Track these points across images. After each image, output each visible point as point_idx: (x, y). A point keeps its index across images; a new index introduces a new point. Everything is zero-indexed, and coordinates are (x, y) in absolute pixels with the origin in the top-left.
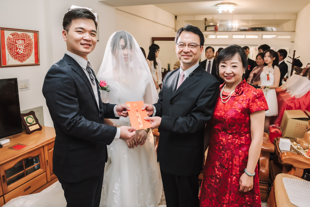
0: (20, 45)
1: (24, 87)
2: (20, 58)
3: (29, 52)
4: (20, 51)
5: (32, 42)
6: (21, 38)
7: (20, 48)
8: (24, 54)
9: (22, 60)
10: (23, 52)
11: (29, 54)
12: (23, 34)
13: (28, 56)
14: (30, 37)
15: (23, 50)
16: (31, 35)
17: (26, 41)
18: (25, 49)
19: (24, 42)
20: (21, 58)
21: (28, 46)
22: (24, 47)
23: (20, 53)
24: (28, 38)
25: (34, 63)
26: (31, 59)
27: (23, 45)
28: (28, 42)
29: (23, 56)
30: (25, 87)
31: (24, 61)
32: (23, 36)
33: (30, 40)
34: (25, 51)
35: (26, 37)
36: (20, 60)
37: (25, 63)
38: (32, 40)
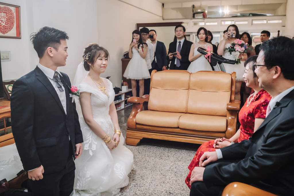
0: (2, 17)
1: (5, 58)
2: (2, 30)
3: (10, 25)
4: (2, 23)
5: (14, 16)
6: (3, 11)
7: (2, 21)
8: (6, 26)
9: (4, 32)
10: (5, 24)
11: (11, 27)
12: (5, 7)
13: (9, 29)
14: (12, 11)
15: (5, 22)
16: (13, 9)
17: (8, 14)
18: (7, 22)
19: (6, 15)
20: (4, 30)
21: (10, 19)
22: (6, 20)
23: (2, 25)
24: (10, 11)
25: (16, 36)
26: (13, 32)
27: (5, 17)
28: (9, 16)
29: (5, 28)
30: (7, 58)
31: (6, 33)
32: (5, 9)
33: (12, 14)
34: (7, 24)
35: (8, 11)
36: (2, 31)
37: (6, 35)
38: (13, 14)
